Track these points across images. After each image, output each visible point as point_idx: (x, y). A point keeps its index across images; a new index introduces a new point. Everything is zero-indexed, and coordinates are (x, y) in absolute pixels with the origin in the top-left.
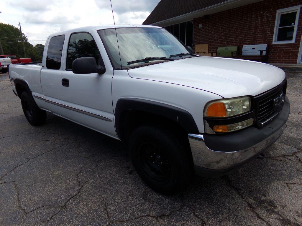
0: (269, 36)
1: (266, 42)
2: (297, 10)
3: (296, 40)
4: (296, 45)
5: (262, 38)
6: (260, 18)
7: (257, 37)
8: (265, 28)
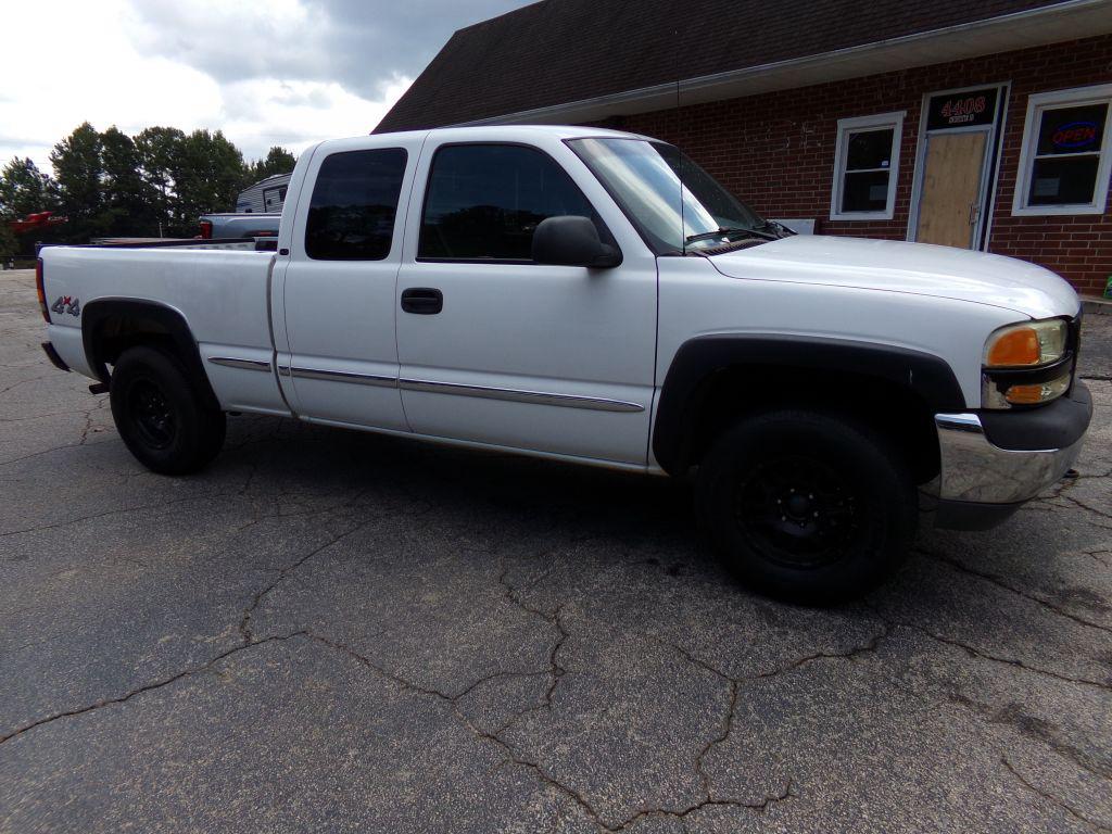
0: (821, 194)
1: (810, 213)
2: (895, 124)
3: (896, 210)
4: (896, 224)
5: (799, 201)
6: (788, 138)
7: (784, 195)
8: (806, 169)
